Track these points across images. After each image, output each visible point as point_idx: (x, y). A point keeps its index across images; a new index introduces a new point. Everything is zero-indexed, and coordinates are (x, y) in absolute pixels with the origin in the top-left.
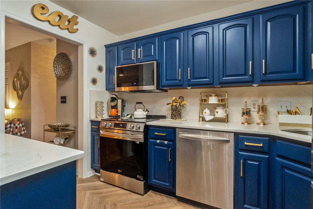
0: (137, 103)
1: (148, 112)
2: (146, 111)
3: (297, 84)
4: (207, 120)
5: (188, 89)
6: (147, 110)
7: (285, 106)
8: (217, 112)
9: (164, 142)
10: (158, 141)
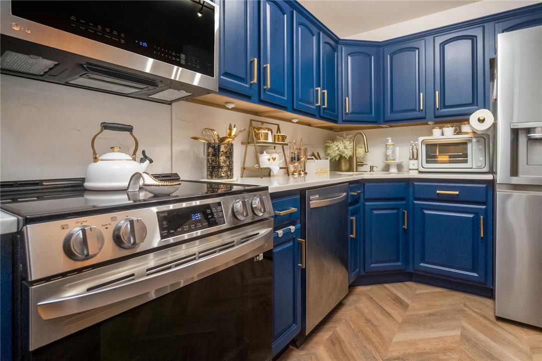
3: (309, 125)
9: (290, 229)
10: (280, 232)
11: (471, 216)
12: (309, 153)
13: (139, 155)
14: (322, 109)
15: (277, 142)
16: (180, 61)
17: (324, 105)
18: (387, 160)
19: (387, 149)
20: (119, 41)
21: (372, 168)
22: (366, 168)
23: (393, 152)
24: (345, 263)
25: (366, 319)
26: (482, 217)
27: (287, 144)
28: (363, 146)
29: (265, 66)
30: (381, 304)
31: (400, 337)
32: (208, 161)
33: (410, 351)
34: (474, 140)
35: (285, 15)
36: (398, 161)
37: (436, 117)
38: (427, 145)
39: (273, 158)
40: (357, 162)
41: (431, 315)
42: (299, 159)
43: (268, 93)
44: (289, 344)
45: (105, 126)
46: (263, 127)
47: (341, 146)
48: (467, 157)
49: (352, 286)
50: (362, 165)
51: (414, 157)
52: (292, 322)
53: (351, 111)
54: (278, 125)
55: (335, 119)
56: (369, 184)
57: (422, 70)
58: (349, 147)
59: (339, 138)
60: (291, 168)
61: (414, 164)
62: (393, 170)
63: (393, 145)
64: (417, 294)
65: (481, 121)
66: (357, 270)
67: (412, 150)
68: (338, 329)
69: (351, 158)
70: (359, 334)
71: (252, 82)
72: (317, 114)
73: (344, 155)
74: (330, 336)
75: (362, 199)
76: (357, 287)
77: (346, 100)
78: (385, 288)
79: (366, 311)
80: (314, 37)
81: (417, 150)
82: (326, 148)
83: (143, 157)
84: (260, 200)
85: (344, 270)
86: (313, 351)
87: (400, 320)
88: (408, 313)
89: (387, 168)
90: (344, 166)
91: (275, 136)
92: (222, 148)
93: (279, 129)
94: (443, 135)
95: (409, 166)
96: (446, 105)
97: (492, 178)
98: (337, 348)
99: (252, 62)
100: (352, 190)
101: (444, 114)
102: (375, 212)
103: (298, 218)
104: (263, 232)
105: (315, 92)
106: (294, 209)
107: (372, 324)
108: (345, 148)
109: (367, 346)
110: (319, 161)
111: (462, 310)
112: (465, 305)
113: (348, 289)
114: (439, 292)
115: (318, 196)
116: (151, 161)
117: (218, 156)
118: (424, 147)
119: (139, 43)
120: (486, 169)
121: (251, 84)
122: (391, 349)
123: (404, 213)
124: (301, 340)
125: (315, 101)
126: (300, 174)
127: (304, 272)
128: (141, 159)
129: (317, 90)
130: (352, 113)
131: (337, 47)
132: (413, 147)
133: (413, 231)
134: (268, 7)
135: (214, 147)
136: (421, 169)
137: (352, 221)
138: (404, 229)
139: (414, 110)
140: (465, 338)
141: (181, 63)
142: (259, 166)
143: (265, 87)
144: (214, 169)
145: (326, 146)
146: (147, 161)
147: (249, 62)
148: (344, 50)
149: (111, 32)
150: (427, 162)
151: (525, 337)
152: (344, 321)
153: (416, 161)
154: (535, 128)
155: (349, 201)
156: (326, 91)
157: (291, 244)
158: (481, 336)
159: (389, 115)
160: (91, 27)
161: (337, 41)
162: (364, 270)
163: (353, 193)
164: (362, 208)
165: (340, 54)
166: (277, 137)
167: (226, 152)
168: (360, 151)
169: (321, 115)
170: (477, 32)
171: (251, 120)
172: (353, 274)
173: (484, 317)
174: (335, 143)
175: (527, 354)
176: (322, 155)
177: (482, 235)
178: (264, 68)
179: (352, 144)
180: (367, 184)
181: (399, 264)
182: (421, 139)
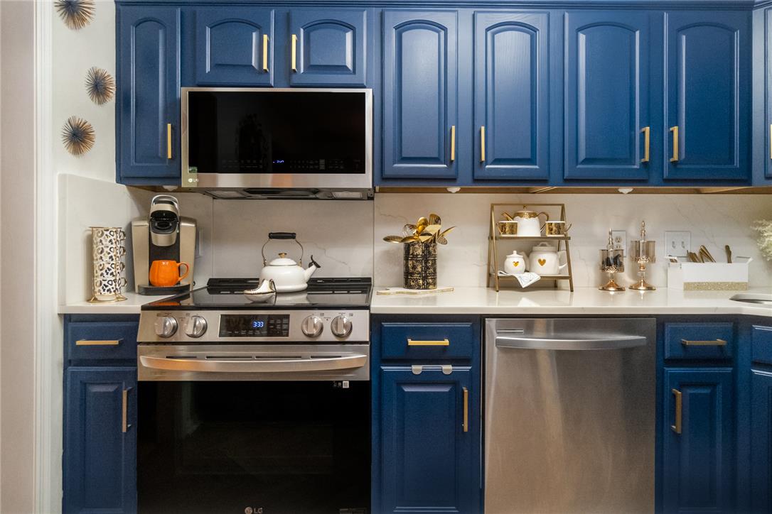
0: (273, 236)
1: (318, 266)
2: (310, 265)
3: (698, 192)
4: (524, 285)
5: (451, 193)
6: (313, 263)
7: (681, 243)
8: (542, 262)
9: (442, 368)
14: (666, 165)
16: (319, 167)
17: (672, 156)
20: (258, 167)
46: (526, 212)
54: (562, 206)
93: (563, 212)
105: (638, 137)
117: (408, 260)
128: (310, 263)
129: (644, 133)
141: (321, 169)
146: (313, 267)
155: (668, 354)
156: (675, 129)
164: (744, 380)
167: (417, 255)
169: (666, 176)
171: (493, 205)
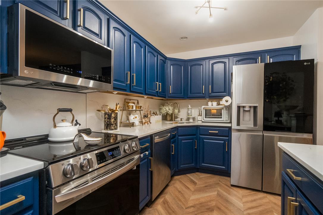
3: (152, 98)
4: (137, 125)
9: (146, 153)
10: (142, 155)
11: (223, 142)
12: (152, 112)
13: (75, 122)
14: (159, 92)
15: (137, 109)
16: (96, 78)
17: (160, 90)
18: (188, 115)
19: (188, 110)
20: (70, 72)
21: (181, 119)
22: (179, 119)
23: (191, 112)
24: (169, 166)
25: (179, 191)
26: (227, 142)
27: (142, 110)
28: (178, 108)
29: (133, 74)
30: (185, 183)
31: (193, 197)
32: (105, 121)
33: (197, 203)
34: (224, 108)
35: (142, 49)
36: (193, 116)
37: (210, 97)
38: (206, 110)
39: (135, 117)
40: (174, 117)
41: (206, 186)
42: (147, 117)
43: (134, 87)
44: (145, 206)
45: (60, 110)
46: (130, 102)
47: (167, 109)
48: (221, 115)
49: (172, 176)
50: (177, 118)
51: (200, 115)
52: (146, 195)
53: (172, 92)
54: (138, 100)
55: (164, 96)
56: (180, 128)
57: (204, 74)
58: (171, 109)
59: (166, 104)
60: (144, 121)
61: (200, 118)
62: (191, 120)
63: (191, 108)
64: (201, 178)
65: (227, 101)
66: (175, 169)
67: (199, 112)
68: (166, 197)
69: (172, 114)
70: (176, 198)
71: (127, 83)
72: (157, 94)
73: (168, 113)
74: (163, 201)
75: (177, 136)
76: (175, 177)
77: (170, 87)
78: (187, 176)
79: (178, 187)
80: (156, 58)
81: (201, 111)
82: (160, 109)
83: (76, 123)
84: (135, 143)
85: (169, 169)
86: (156, 208)
87: (193, 190)
88: (196, 187)
89: (188, 119)
90: (168, 118)
91: (136, 106)
92: (113, 115)
93: (138, 102)
94: (212, 105)
95: (198, 118)
96: (214, 91)
97: (231, 126)
98: (166, 205)
99: (127, 74)
100: (173, 132)
101: (213, 96)
102: (183, 141)
103: (149, 148)
104: (136, 157)
105: (156, 84)
106: (148, 144)
107: (181, 193)
108: (169, 110)
109: (179, 203)
110: (157, 116)
111: (218, 183)
112: (220, 181)
113: (170, 178)
114: (210, 176)
115: (158, 137)
116: (80, 125)
117: (111, 119)
118: (204, 111)
119: (78, 72)
120: (229, 121)
121: (127, 84)
122: (189, 203)
123: (195, 141)
124: (150, 203)
125: (156, 89)
126: (148, 124)
127: (152, 172)
128: (75, 124)
129: (157, 84)
130: (173, 93)
131: (166, 61)
132: (200, 110)
133: (199, 149)
134: (135, 45)
135: (108, 115)
136: (203, 121)
137: (172, 146)
138: (195, 148)
139: (200, 93)
140: (219, 195)
141: (97, 79)
142: (129, 121)
143: (133, 85)
144: (108, 126)
145: (160, 108)
146: (78, 125)
147: (125, 73)
148: (169, 62)
149: (67, 69)
150: (206, 117)
151: (241, 192)
152: (169, 193)
153: (201, 117)
154: (246, 106)
155: (171, 137)
156: (161, 84)
157: (146, 160)
158: (225, 194)
159: (189, 94)
160: (58, 68)
161: (166, 58)
162: (178, 168)
163: (173, 133)
164: (177, 140)
165: (167, 65)
166: (137, 107)
167: (115, 117)
168: (176, 111)
169: (158, 95)
170: (226, 60)
171: (125, 99)
172: (173, 171)
173: (227, 185)
174: (164, 107)
175: (240, 199)
176: (158, 113)
177: (227, 150)
178: (133, 75)
179: (172, 108)
180: (179, 128)
181: (193, 164)
182: (203, 107)
